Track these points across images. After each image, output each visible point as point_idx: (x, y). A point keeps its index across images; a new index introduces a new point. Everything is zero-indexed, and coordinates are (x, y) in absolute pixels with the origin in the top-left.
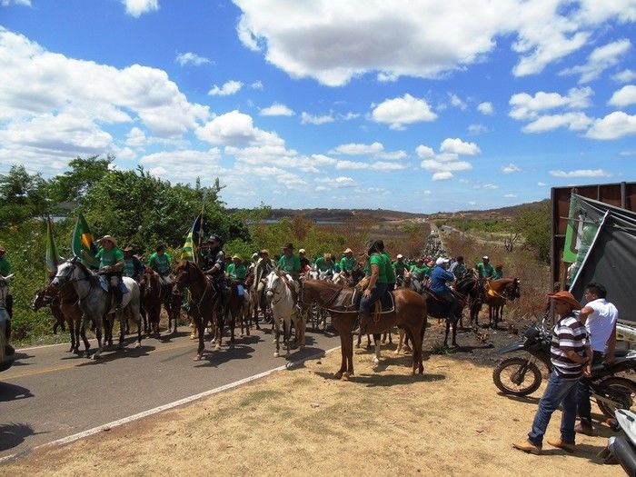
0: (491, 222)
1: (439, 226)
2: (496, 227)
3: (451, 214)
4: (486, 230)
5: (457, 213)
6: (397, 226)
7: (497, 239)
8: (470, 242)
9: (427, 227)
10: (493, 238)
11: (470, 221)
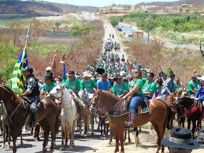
0: (180, 18)
1: (114, 24)
2: (188, 25)
3: (129, 7)
4: (176, 30)
5: (137, 6)
6: (58, 24)
7: (190, 41)
8: (157, 47)
9: (98, 26)
10: (184, 41)
11: (155, 17)
